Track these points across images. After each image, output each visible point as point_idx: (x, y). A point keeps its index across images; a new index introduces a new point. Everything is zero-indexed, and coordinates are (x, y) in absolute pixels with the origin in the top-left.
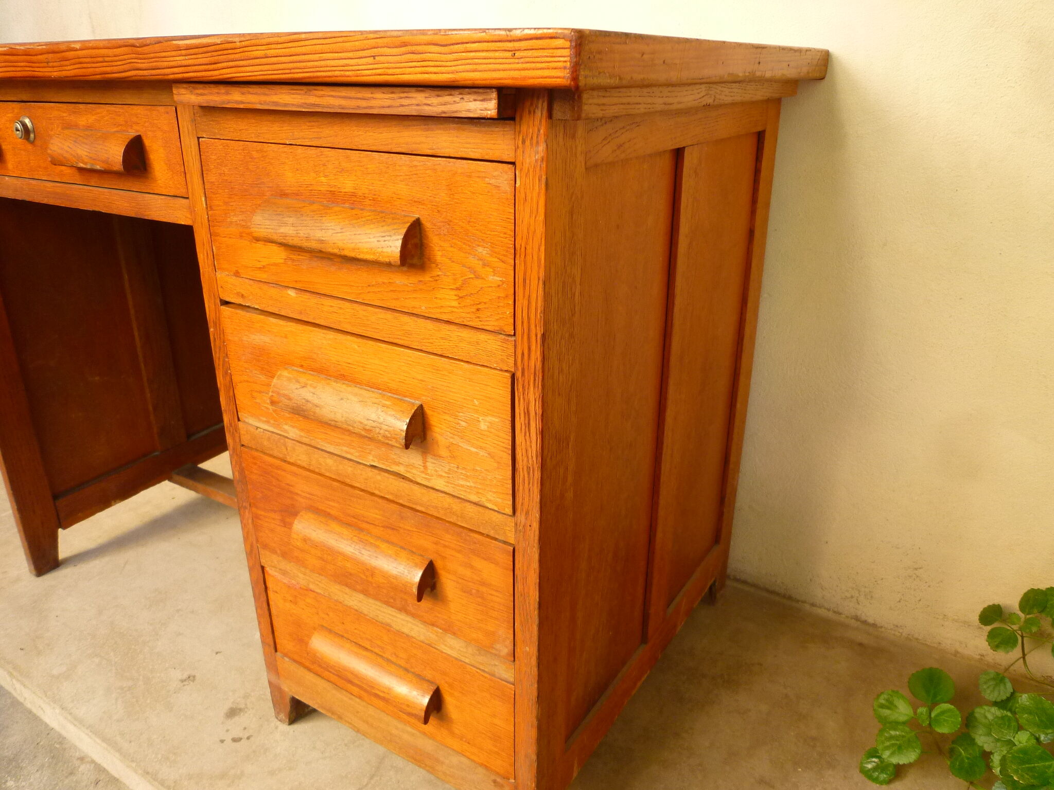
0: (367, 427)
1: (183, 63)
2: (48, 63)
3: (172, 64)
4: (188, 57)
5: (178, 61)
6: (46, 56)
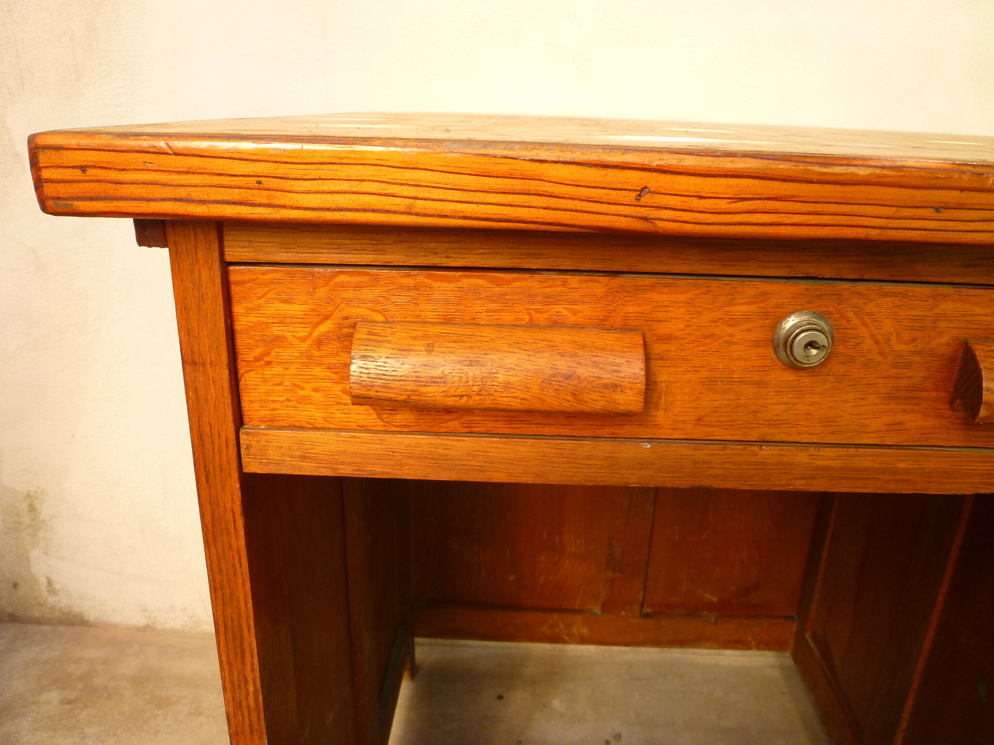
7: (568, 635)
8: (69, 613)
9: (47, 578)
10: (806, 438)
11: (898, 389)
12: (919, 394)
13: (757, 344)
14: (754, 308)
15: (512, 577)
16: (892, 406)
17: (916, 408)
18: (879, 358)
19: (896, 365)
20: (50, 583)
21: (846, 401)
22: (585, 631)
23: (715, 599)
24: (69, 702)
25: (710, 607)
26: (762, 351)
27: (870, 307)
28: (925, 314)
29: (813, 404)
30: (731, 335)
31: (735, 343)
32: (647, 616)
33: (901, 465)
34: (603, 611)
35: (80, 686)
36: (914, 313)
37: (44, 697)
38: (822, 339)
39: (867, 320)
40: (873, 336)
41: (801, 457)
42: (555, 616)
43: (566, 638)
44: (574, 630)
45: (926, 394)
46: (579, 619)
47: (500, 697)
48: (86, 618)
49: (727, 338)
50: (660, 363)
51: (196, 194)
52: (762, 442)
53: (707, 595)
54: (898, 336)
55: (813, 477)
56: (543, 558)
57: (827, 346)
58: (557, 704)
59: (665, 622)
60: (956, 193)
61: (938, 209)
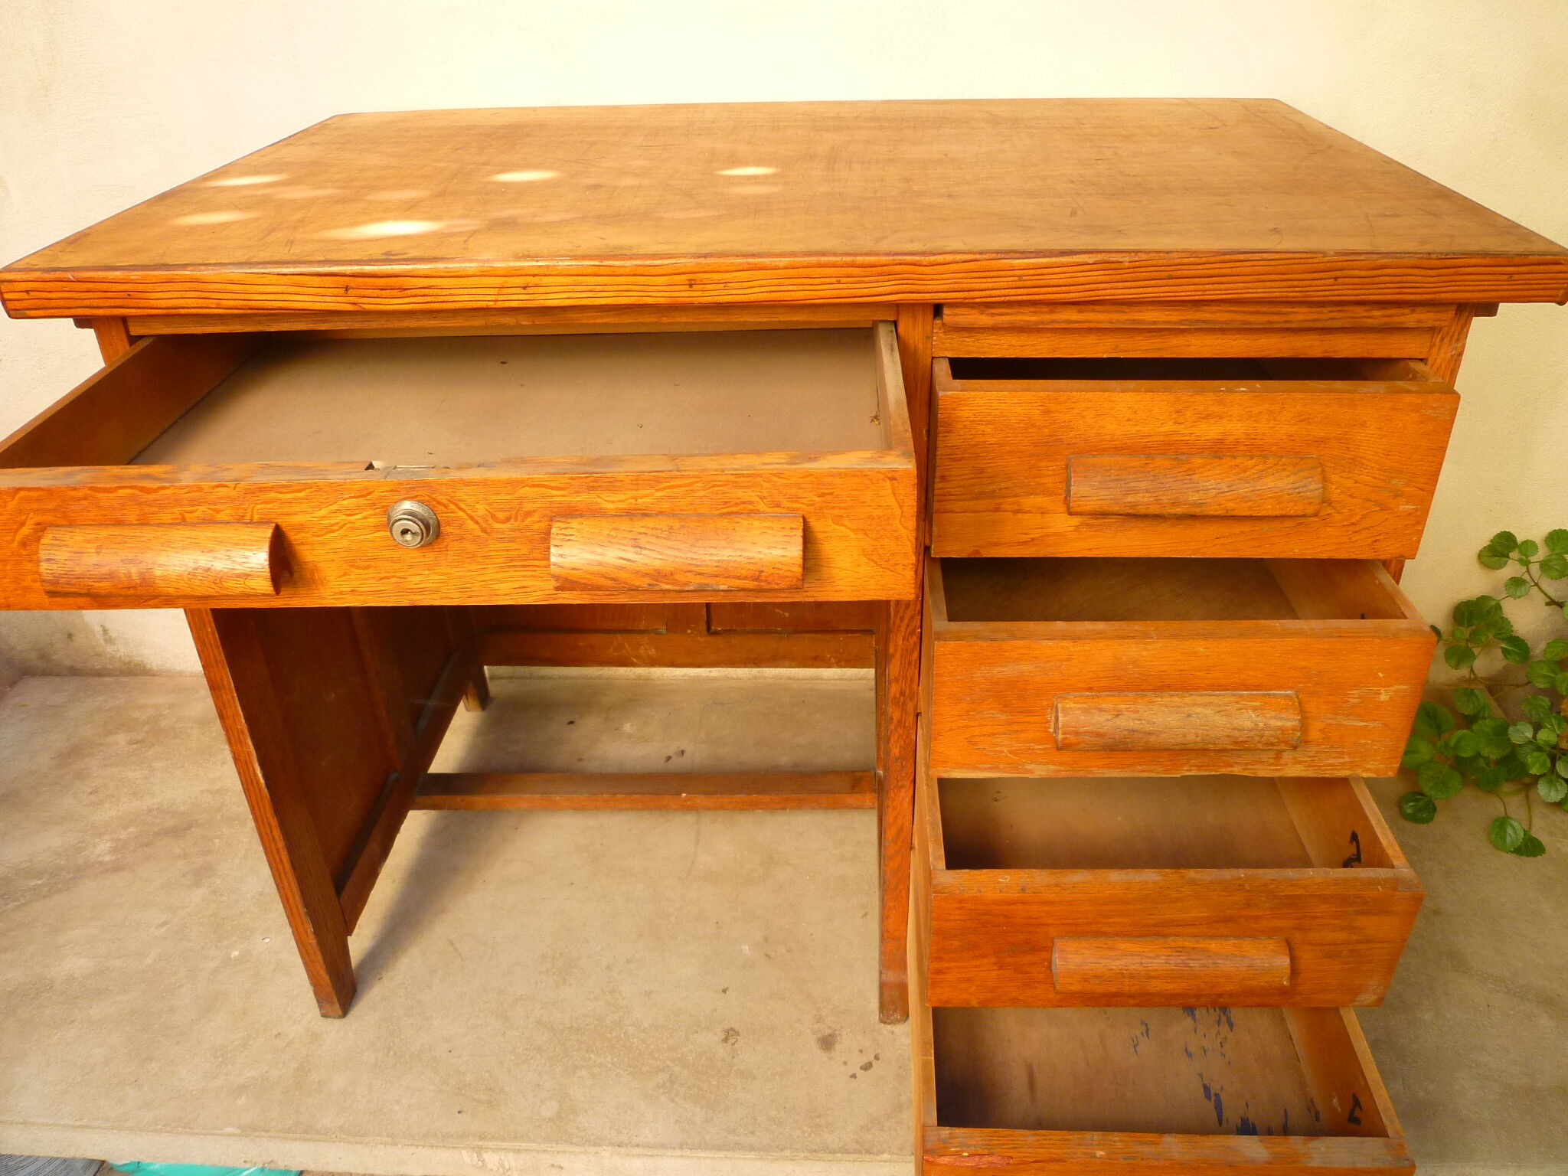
1: (1011, 284)
2: (691, 285)
3: (990, 285)
4: (1024, 278)
5: (1003, 282)
6: (691, 276)
7: (636, 657)
8: (129, 663)
9: (101, 626)
20: (105, 631)
22: (652, 652)
23: (787, 615)
24: (137, 742)
25: (783, 621)
32: (716, 633)
34: (668, 631)
35: (146, 728)
37: (112, 739)
42: (619, 637)
43: (635, 660)
44: (642, 651)
46: (645, 639)
47: (571, 723)
48: (148, 667)
51: (95, 303)
53: (777, 611)
58: (627, 727)
59: (735, 640)
60: (531, 278)
61: (524, 288)
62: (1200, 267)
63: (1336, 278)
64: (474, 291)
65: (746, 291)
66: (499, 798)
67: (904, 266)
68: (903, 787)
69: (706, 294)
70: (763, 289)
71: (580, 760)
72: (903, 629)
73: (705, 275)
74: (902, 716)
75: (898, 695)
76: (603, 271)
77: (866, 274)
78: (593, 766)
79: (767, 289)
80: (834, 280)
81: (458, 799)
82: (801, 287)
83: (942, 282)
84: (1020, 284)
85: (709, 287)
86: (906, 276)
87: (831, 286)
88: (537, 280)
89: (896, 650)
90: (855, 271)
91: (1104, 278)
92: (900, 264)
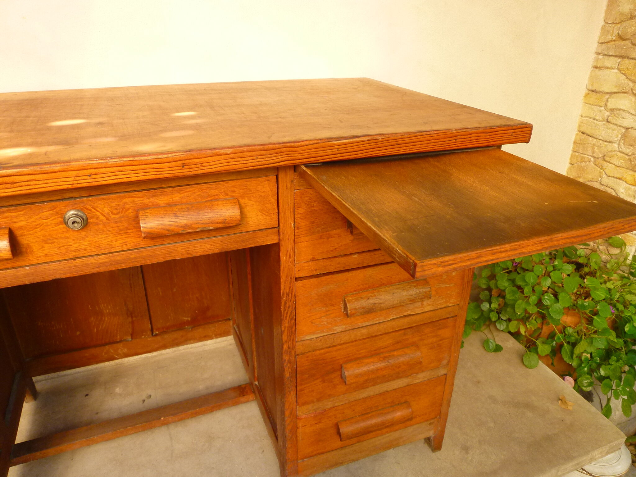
0: (412, 299)
1: (334, 153)
2: (183, 166)
3: (325, 154)
4: (339, 149)
5: (330, 152)
6: (183, 162)
7: (117, 355)
10: (91, 254)
11: (120, 230)
12: (129, 231)
13: (58, 224)
14: (51, 212)
15: (78, 333)
16: (120, 237)
17: (129, 235)
18: (108, 221)
19: (115, 222)
21: (102, 238)
22: (125, 351)
23: (189, 319)
25: (188, 323)
26: (61, 226)
27: (96, 205)
28: (119, 203)
29: (89, 241)
30: (46, 223)
31: (49, 225)
32: (156, 335)
33: (132, 256)
34: (132, 339)
36: (114, 204)
38: (78, 220)
39: (98, 209)
40: (102, 214)
41: (92, 260)
42: (107, 347)
43: (116, 356)
44: (120, 351)
45: (131, 231)
46: (121, 345)
47: (87, 395)
49: (45, 224)
50: (22, 237)
52: (75, 258)
53: (185, 318)
54: (112, 213)
55: (99, 267)
56: (92, 319)
57: (81, 221)
58: (118, 390)
59: (166, 336)
60: (94, 170)
61: (90, 176)
62: (408, 139)
63: (456, 140)
64: (59, 180)
65: (212, 167)
66: (62, 447)
67: (287, 148)
68: (292, 390)
69: (191, 170)
70: (220, 165)
71: (97, 413)
72: (288, 318)
73: (191, 161)
74: (289, 358)
75: (287, 349)
76: (135, 163)
77: (270, 153)
78: (105, 415)
79: (222, 165)
80: (255, 157)
81: (38, 454)
82: (239, 163)
83: (304, 154)
84: (338, 152)
85: (193, 166)
86: (288, 153)
87: (253, 161)
88: (97, 171)
89: (285, 328)
90: (264, 152)
91: (372, 147)
92: (285, 147)
